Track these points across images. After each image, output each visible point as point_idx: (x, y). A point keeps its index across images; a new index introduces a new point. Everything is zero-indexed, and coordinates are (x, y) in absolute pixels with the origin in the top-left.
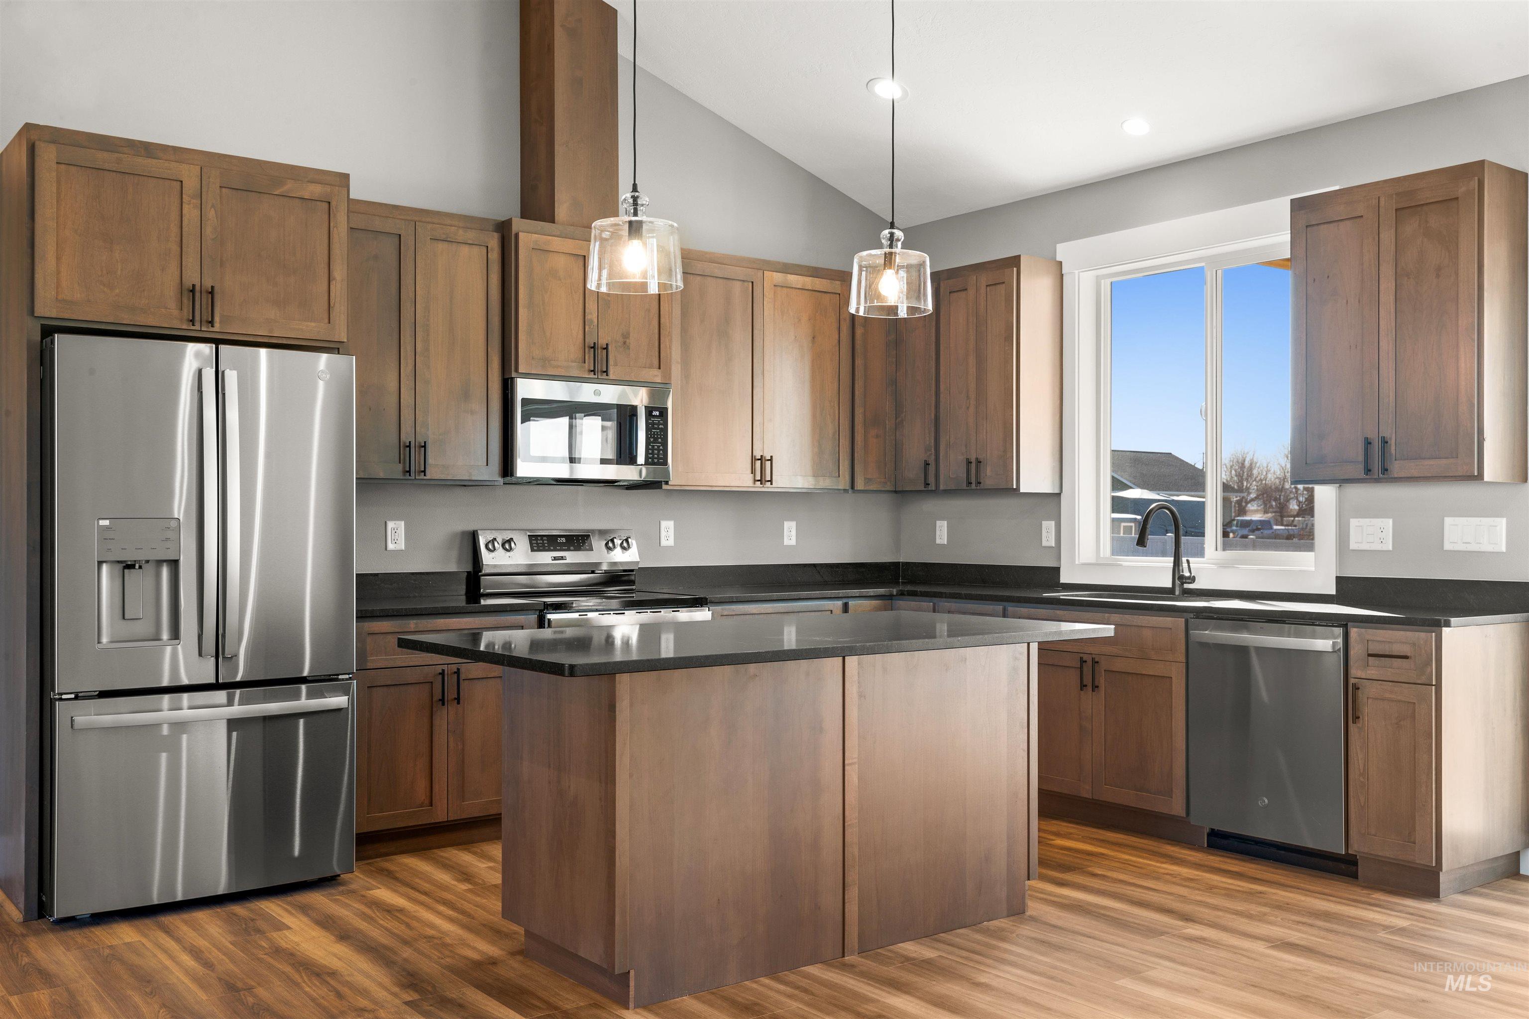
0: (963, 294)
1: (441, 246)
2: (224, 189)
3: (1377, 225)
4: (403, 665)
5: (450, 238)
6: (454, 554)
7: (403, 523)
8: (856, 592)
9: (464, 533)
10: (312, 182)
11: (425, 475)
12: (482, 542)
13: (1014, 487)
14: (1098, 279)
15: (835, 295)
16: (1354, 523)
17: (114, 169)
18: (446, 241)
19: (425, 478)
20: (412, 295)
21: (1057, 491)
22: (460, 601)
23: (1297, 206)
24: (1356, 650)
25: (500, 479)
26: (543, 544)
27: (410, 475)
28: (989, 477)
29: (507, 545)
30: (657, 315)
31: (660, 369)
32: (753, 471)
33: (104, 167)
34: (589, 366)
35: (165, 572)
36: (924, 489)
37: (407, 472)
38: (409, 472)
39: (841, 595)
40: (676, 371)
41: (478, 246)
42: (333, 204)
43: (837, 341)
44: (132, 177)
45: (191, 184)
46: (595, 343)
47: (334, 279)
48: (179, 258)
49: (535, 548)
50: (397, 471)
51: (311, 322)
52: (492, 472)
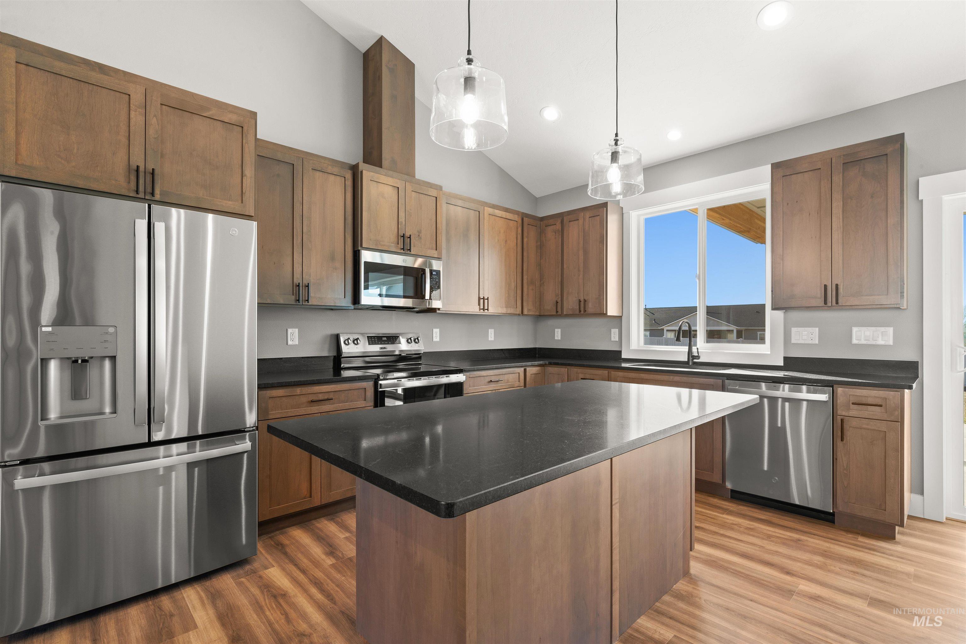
0: (576, 222)
1: (318, 174)
2: (164, 107)
3: (830, 172)
4: (293, 415)
5: (323, 170)
6: (327, 346)
7: (297, 330)
8: (530, 363)
9: (332, 335)
10: (231, 112)
11: (308, 302)
12: (342, 340)
13: (605, 313)
14: (639, 216)
15: (515, 222)
16: (794, 330)
17: (71, 76)
18: (321, 171)
19: (308, 304)
20: (300, 199)
21: (621, 315)
22: (329, 374)
23: (775, 167)
24: (841, 400)
25: (352, 306)
26: (375, 341)
27: (299, 302)
28: (591, 308)
29: (356, 341)
30: (435, 223)
31: (436, 250)
32: (479, 305)
33: (61, 73)
34: (401, 246)
35: (107, 364)
36: (555, 314)
37: (298, 300)
38: (299, 300)
39: (523, 365)
40: (444, 252)
41: (340, 177)
42: (245, 128)
43: (516, 244)
44: (87, 84)
45: (137, 97)
46: (404, 234)
47: (245, 176)
48: (127, 147)
49: (371, 343)
50: (291, 299)
51: (229, 201)
52: (347, 302)
